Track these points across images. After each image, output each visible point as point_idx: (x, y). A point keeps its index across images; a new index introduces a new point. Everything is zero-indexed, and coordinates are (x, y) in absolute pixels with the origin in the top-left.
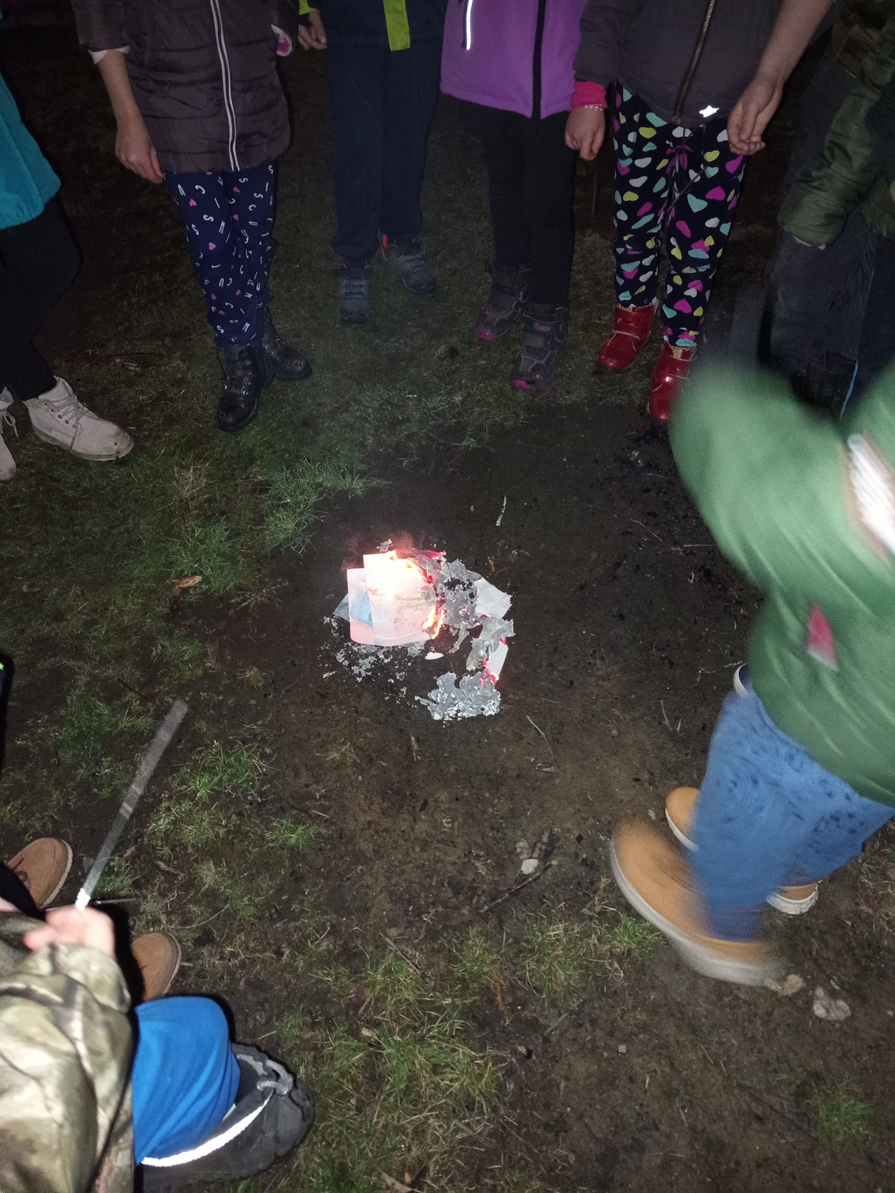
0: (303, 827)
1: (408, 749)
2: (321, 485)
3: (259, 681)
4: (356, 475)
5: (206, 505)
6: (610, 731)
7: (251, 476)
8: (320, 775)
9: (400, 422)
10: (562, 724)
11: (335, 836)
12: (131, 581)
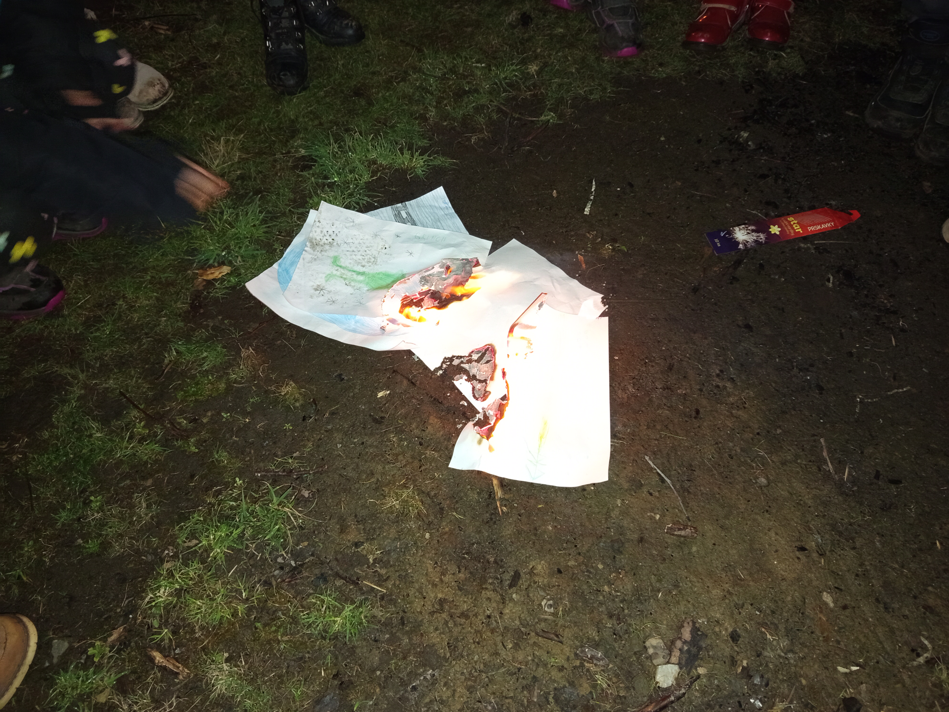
0: (352, 607)
1: (490, 495)
2: (374, 162)
3: (296, 400)
4: (417, 151)
5: (238, 183)
6: (756, 478)
7: (293, 150)
8: (374, 529)
9: (466, 93)
10: (691, 468)
11: (395, 621)
12: (145, 270)
